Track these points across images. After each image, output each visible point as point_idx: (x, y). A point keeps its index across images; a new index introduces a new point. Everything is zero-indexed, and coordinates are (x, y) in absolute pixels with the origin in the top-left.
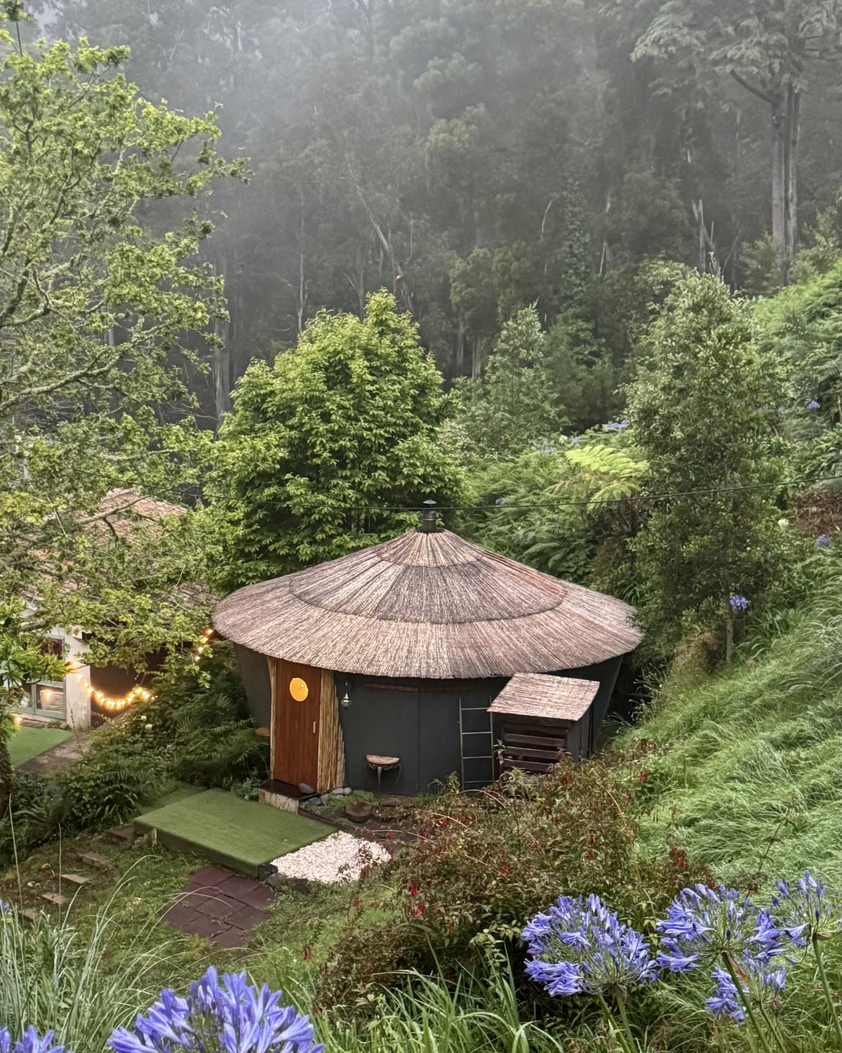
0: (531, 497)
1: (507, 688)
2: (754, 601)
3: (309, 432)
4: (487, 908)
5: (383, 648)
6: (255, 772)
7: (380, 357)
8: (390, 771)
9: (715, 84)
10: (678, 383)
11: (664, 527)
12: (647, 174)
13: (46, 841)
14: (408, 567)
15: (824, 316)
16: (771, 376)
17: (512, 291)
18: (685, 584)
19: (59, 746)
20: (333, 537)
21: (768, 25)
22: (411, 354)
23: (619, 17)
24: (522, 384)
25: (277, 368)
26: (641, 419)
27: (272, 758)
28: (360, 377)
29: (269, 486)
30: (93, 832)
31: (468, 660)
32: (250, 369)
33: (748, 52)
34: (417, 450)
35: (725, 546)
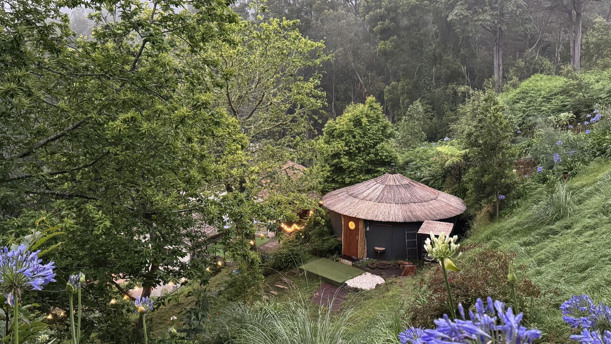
0: (421, 163)
1: (423, 225)
2: (506, 197)
3: (348, 142)
4: (470, 299)
5: (380, 212)
6: (337, 252)
7: (371, 117)
8: (382, 253)
9: (475, 28)
10: (480, 125)
11: (475, 172)
12: (450, 57)
13: (270, 274)
14: (386, 185)
15: (517, 102)
16: (511, 122)
17: (405, 95)
18: (482, 191)
19: (266, 243)
20: (356, 175)
21: (493, 9)
22: (381, 116)
23: (443, 7)
24: (415, 126)
25: (337, 121)
26: (467, 137)
27: (343, 247)
28: (365, 124)
29: (335, 159)
30: (285, 271)
31: (409, 216)
32: (329, 122)
33: (487, 18)
34: (383, 147)
35: (497, 179)
